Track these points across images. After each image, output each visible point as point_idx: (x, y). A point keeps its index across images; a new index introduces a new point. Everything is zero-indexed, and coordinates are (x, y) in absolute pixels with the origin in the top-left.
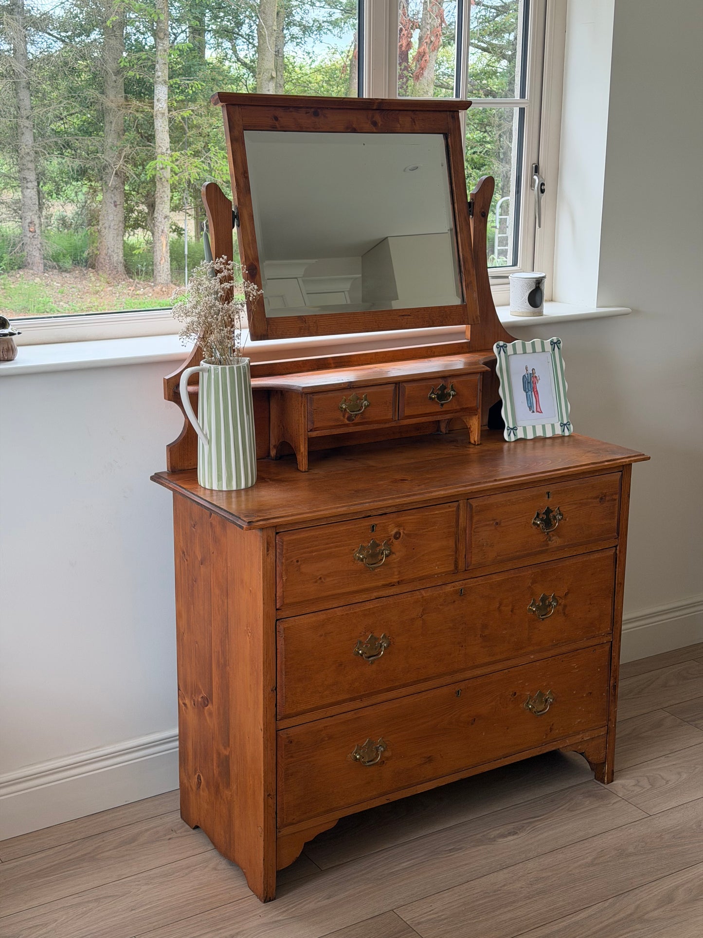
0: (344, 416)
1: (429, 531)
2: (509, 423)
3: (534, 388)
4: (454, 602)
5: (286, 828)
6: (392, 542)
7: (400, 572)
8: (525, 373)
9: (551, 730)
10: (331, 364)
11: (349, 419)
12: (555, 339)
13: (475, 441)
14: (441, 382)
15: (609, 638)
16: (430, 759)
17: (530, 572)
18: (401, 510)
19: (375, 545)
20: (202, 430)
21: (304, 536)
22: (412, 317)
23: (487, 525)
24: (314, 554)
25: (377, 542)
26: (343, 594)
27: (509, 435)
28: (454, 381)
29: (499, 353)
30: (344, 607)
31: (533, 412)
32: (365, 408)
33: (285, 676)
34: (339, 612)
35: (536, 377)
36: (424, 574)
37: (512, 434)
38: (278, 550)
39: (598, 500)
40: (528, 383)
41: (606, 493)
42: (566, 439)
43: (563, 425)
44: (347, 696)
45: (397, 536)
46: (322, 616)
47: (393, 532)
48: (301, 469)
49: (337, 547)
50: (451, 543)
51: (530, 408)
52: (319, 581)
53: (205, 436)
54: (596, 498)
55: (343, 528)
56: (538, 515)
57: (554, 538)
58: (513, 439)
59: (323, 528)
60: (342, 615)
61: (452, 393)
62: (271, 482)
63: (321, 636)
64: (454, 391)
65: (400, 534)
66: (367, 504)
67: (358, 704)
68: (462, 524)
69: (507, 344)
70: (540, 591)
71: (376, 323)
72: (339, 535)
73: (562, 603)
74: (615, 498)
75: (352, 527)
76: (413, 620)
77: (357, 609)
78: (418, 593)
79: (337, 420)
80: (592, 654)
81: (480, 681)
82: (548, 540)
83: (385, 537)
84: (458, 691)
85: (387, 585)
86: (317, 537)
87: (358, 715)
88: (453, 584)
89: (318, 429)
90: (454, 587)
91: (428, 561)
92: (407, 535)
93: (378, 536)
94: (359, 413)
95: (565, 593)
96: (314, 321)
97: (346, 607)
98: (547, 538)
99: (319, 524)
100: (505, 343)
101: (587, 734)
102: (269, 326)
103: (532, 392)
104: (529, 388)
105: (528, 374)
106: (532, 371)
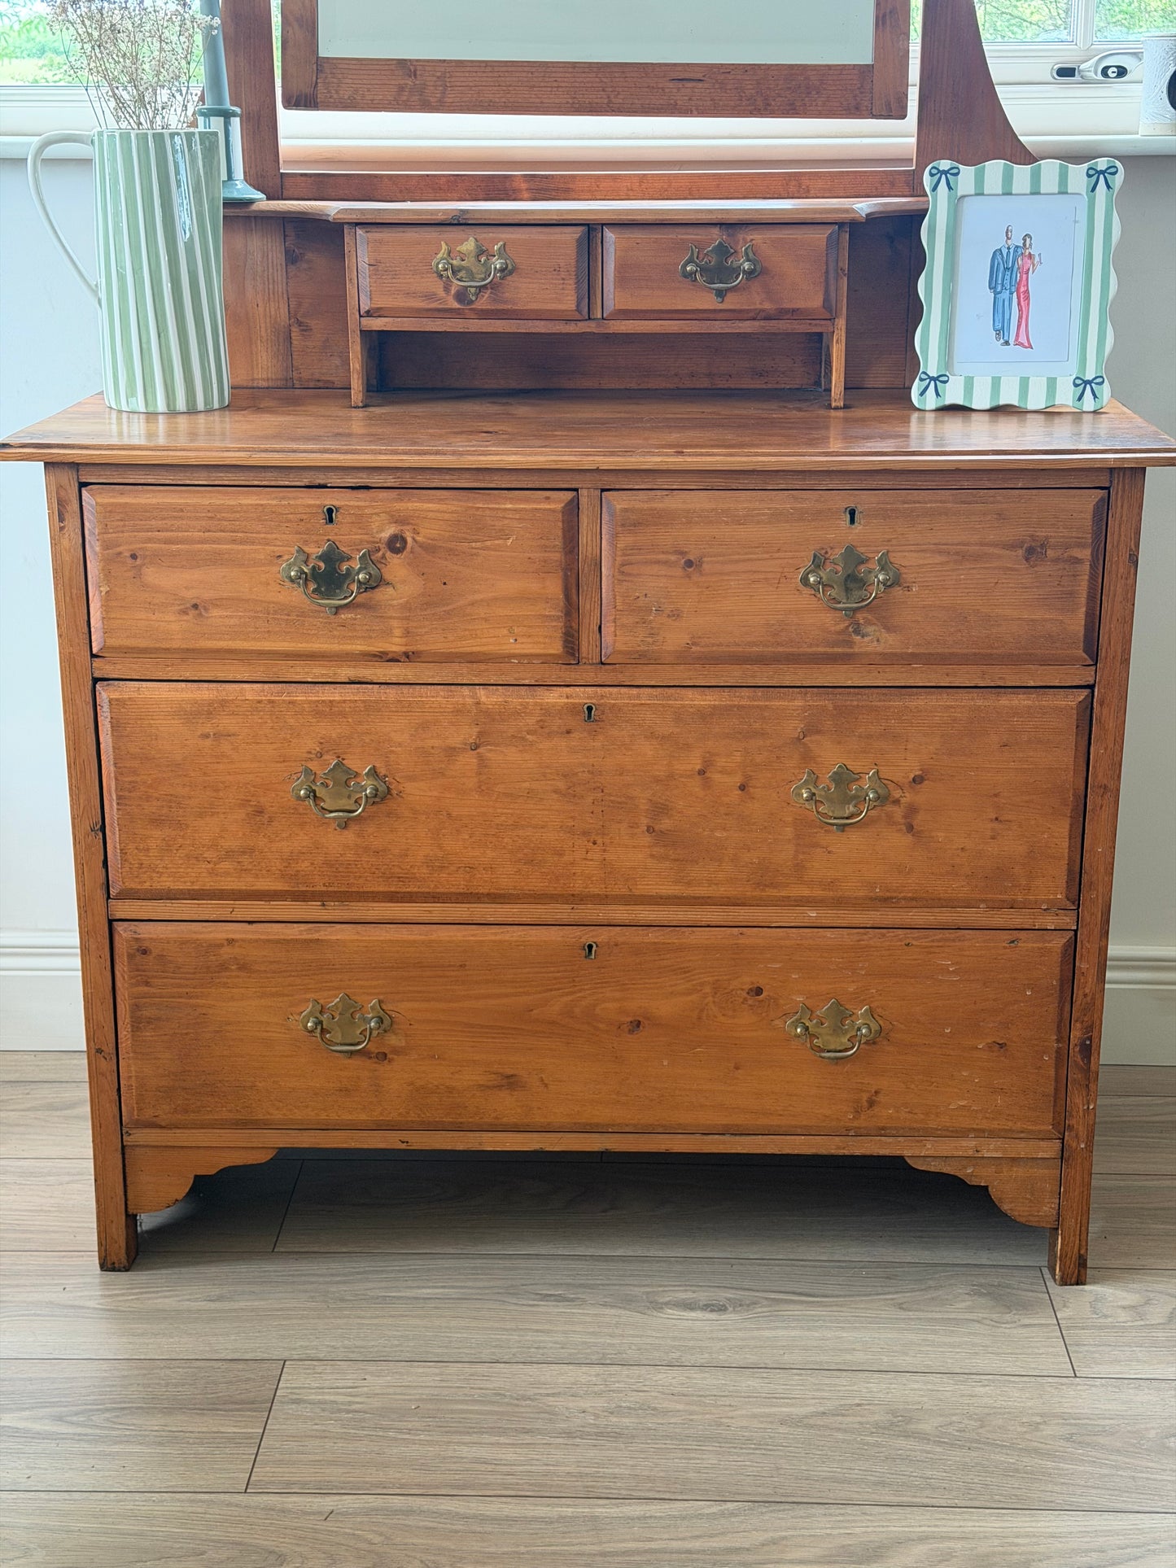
0: (447, 289)
1: (488, 549)
3: (1019, 284)
4: (568, 732)
5: (148, 1131)
6: (383, 557)
7: (407, 633)
8: (1000, 243)
9: (871, 1103)
12: (1103, 162)
14: (717, 236)
15: (1068, 921)
16: (511, 1082)
18: (406, 483)
19: (336, 555)
21: (149, 501)
22: (706, 85)
23: (658, 562)
24: (174, 547)
25: (341, 548)
26: (261, 654)
27: (922, 393)
28: (757, 237)
30: (266, 686)
31: (1007, 343)
33: (118, 804)
34: (250, 692)
35: (1031, 256)
36: (475, 649)
37: (931, 391)
38: (87, 524)
39: (1020, 552)
40: (1006, 269)
41: (1047, 538)
43: (1082, 384)
44: (279, 886)
45: (396, 544)
46: (206, 693)
47: (386, 534)
48: (352, 402)
49: (234, 541)
50: (554, 587)
51: (1000, 332)
52: (193, 612)
54: (1012, 546)
55: (250, 499)
56: (817, 562)
57: (870, 629)
58: (931, 402)
59: (198, 492)
60: (259, 702)
61: (747, 265)
63: (206, 736)
64: (754, 262)
65: (404, 541)
67: (313, 910)
68: (589, 549)
69: (961, 166)
70: (831, 756)
71: (603, 90)
72: (238, 515)
73: (903, 800)
74: (1079, 556)
75: (274, 502)
76: (451, 752)
77: (300, 695)
78: (466, 691)
79: (430, 296)
80: (1005, 948)
81: (653, 936)
82: (851, 629)
83: (361, 541)
84: (590, 947)
85: (375, 656)
86: (182, 511)
87: (316, 936)
88: (568, 689)
89: (381, 313)
90: (567, 697)
91: (486, 620)
92: (425, 547)
93: (345, 536)
94: (484, 286)
95: (912, 776)
96: (439, 74)
97: (272, 685)
98: (848, 627)
99: (188, 482)
100: (956, 164)
101: (994, 1143)
102: (323, 75)
103: (1011, 293)
104: (1007, 282)
105: (1009, 248)
106: (1025, 240)
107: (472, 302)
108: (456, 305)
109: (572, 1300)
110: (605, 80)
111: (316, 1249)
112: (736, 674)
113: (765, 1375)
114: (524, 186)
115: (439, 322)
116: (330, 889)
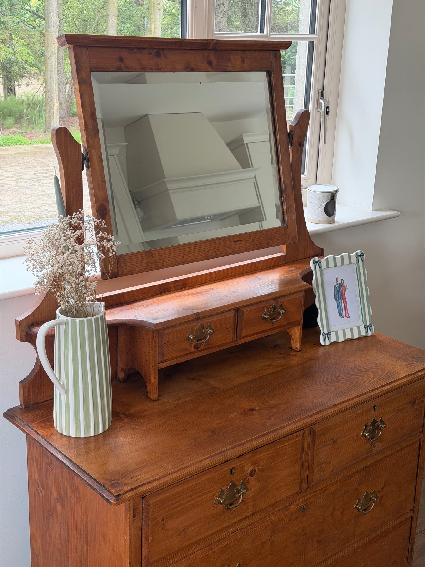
0: (191, 345)
1: (280, 462)
2: (323, 329)
3: (343, 296)
4: (297, 518)
6: (248, 480)
7: (254, 506)
8: (335, 283)
10: (171, 288)
11: (195, 347)
12: (359, 252)
13: (296, 348)
14: (273, 303)
15: (411, 514)
17: (357, 477)
19: (234, 486)
20: (59, 380)
22: (244, 242)
23: (326, 445)
24: (178, 509)
25: (235, 483)
27: (324, 340)
28: (283, 300)
29: (315, 268)
31: (343, 317)
32: (209, 336)
35: (344, 286)
37: (327, 339)
38: (144, 514)
39: (411, 404)
40: (338, 292)
41: (417, 397)
42: (369, 339)
43: (366, 327)
45: (252, 473)
47: (249, 471)
48: (152, 397)
49: (199, 497)
50: (297, 468)
51: (340, 314)
52: (183, 533)
53: (63, 386)
54: (409, 403)
56: (366, 427)
57: (377, 444)
58: (327, 343)
60: (203, 558)
61: (282, 311)
62: (126, 420)
64: (283, 309)
66: (228, 452)
68: (306, 448)
69: (321, 259)
70: (364, 491)
71: (214, 250)
72: (201, 485)
73: (380, 496)
76: (263, 544)
77: (216, 547)
78: (267, 518)
79: (184, 350)
80: (398, 530)
82: (372, 446)
83: (242, 477)
85: (242, 519)
86: (182, 492)
89: (167, 360)
90: (297, 506)
91: (277, 489)
92: (262, 470)
93: (236, 477)
94: (205, 341)
95: (382, 487)
96: (160, 254)
97: (206, 548)
100: (320, 259)
102: (120, 264)
103: (341, 300)
104: (339, 296)
105: (338, 285)
106: (341, 281)
110: (214, 246)
112: (342, 474)
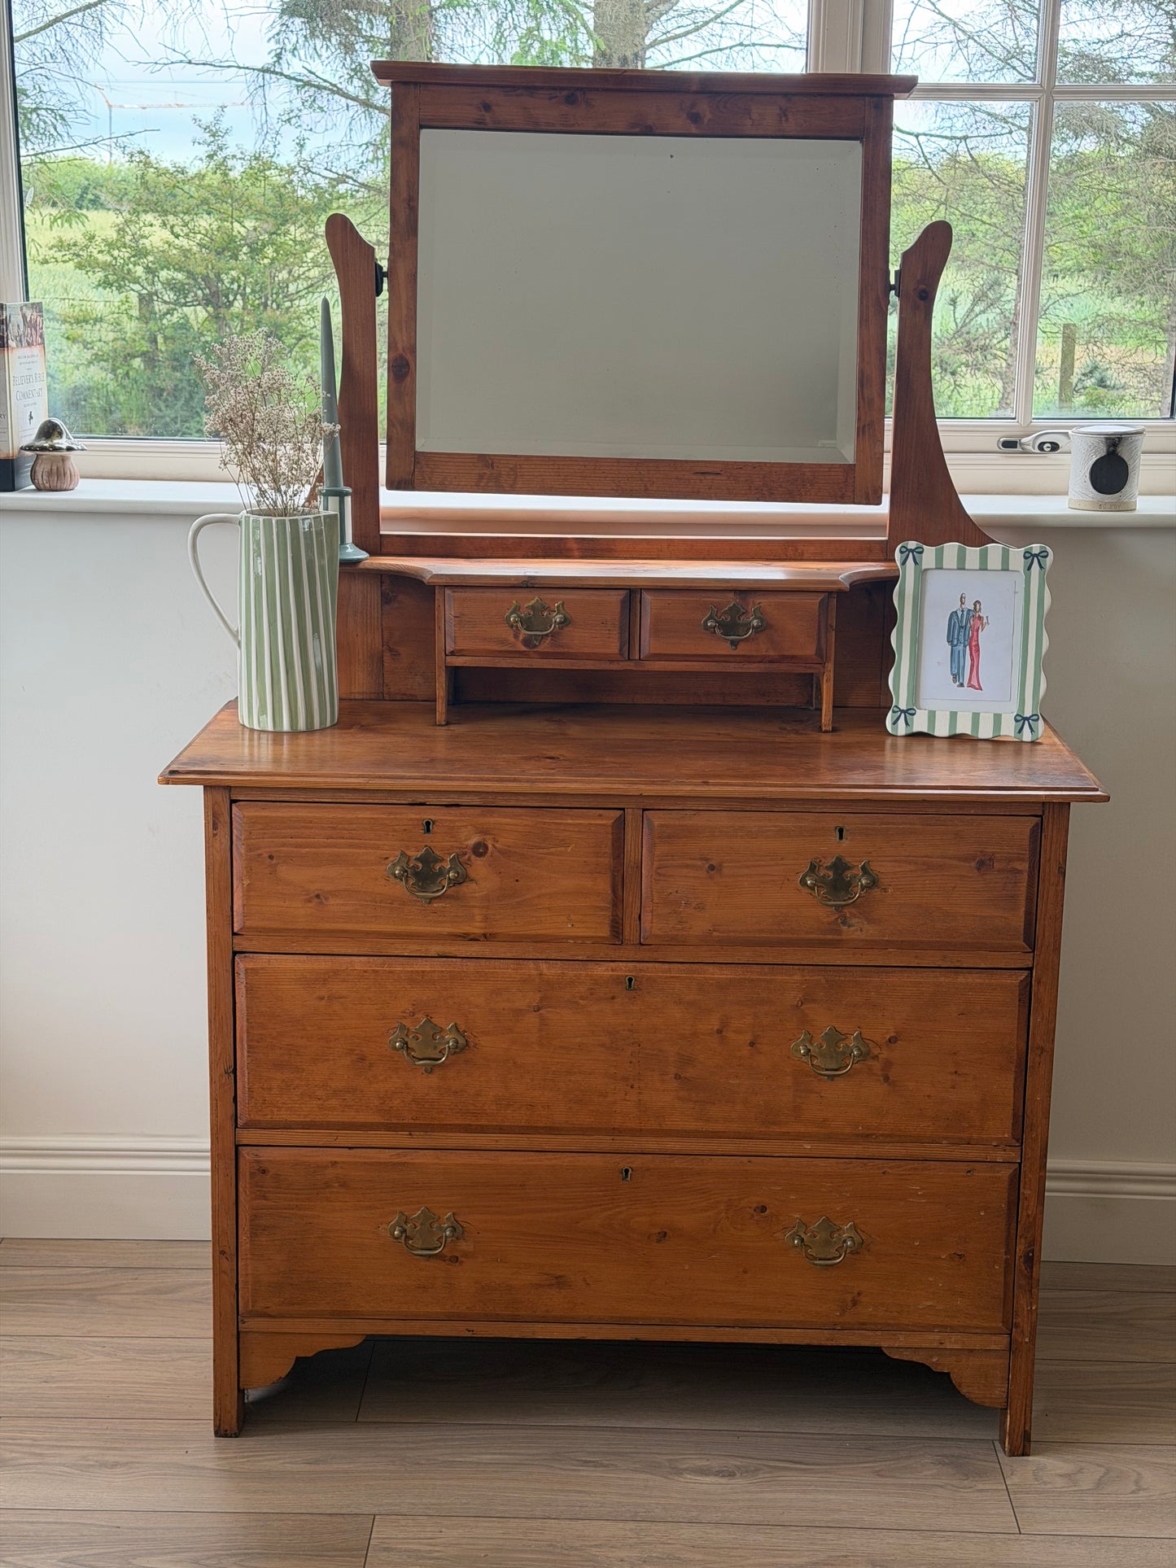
0: (516, 636)
1: (552, 854)
2: (900, 698)
3: (971, 639)
4: (613, 998)
5: (259, 1319)
6: (469, 859)
7: (486, 918)
8: (956, 606)
9: (855, 1303)
11: (527, 642)
12: (1036, 548)
13: (822, 725)
14: (731, 600)
15: (1013, 1155)
16: (560, 1282)
17: (797, 978)
18: (490, 803)
19: (431, 858)
21: (284, 815)
22: (724, 478)
23: (687, 866)
24: (304, 850)
25: (436, 852)
26: (368, 933)
27: (895, 723)
28: (764, 601)
30: (371, 959)
31: (962, 685)
32: (558, 628)
33: (248, 1052)
34: (359, 963)
35: (980, 618)
36: (540, 932)
37: (902, 721)
38: (235, 832)
39: (973, 864)
40: (961, 627)
41: (993, 854)
43: (1021, 719)
44: (377, 1119)
45: (480, 850)
46: (324, 964)
47: (471, 842)
49: (351, 846)
50: (604, 885)
51: (956, 677)
52: (316, 900)
55: (368, 814)
56: (813, 868)
57: (854, 921)
58: (902, 730)
59: (325, 808)
60: (365, 972)
61: (756, 622)
63: (322, 998)
64: (761, 620)
65: (486, 847)
66: (412, 781)
67: (402, 1139)
68: (633, 854)
69: (924, 546)
70: (823, 1020)
72: (355, 826)
73: (881, 1056)
74: (1019, 868)
75: (384, 816)
76: (519, 1013)
77: (398, 966)
78: (531, 964)
79: (503, 642)
80: (963, 1176)
81: (678, 1163)
82: (839, 921)
83: (452, 847)
84: (627, 1171)
85: (460, 936)
86: (311, 822)
87: (403, 1160)
88: (612, 964)
89: (465, 653)
90: (612, 970)
91: (549, 909)
92: (502, 852)
93: (438, 842)
94: (547, 635)
95: (888, 1037)
96: (511, 466)
97: (376, 958)
98: (837, 919)
99: (317, 800)
100: (921, 545)
101: (954, 1337)
102: (419, 466)
103: (965, 646)
104: (961, 637)
105: (963, 611)
106: (975, 605)
107: (536, 646)
108: (523, 648)
109: (607, 1466)
110: (642, 472)
111: (390, 1420)
112: (748, 954)
113: (768, 1531)
114: (575, 546)
115: (509, 660)
116: (418, 1122)
